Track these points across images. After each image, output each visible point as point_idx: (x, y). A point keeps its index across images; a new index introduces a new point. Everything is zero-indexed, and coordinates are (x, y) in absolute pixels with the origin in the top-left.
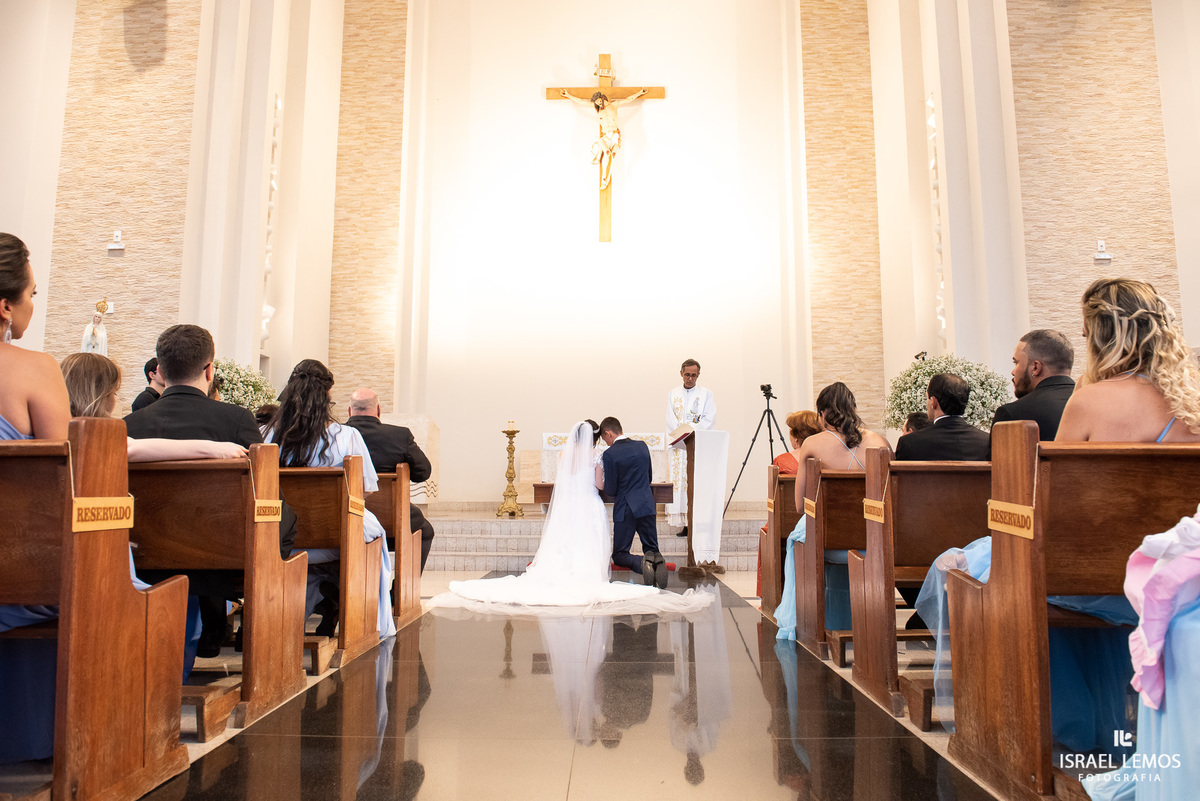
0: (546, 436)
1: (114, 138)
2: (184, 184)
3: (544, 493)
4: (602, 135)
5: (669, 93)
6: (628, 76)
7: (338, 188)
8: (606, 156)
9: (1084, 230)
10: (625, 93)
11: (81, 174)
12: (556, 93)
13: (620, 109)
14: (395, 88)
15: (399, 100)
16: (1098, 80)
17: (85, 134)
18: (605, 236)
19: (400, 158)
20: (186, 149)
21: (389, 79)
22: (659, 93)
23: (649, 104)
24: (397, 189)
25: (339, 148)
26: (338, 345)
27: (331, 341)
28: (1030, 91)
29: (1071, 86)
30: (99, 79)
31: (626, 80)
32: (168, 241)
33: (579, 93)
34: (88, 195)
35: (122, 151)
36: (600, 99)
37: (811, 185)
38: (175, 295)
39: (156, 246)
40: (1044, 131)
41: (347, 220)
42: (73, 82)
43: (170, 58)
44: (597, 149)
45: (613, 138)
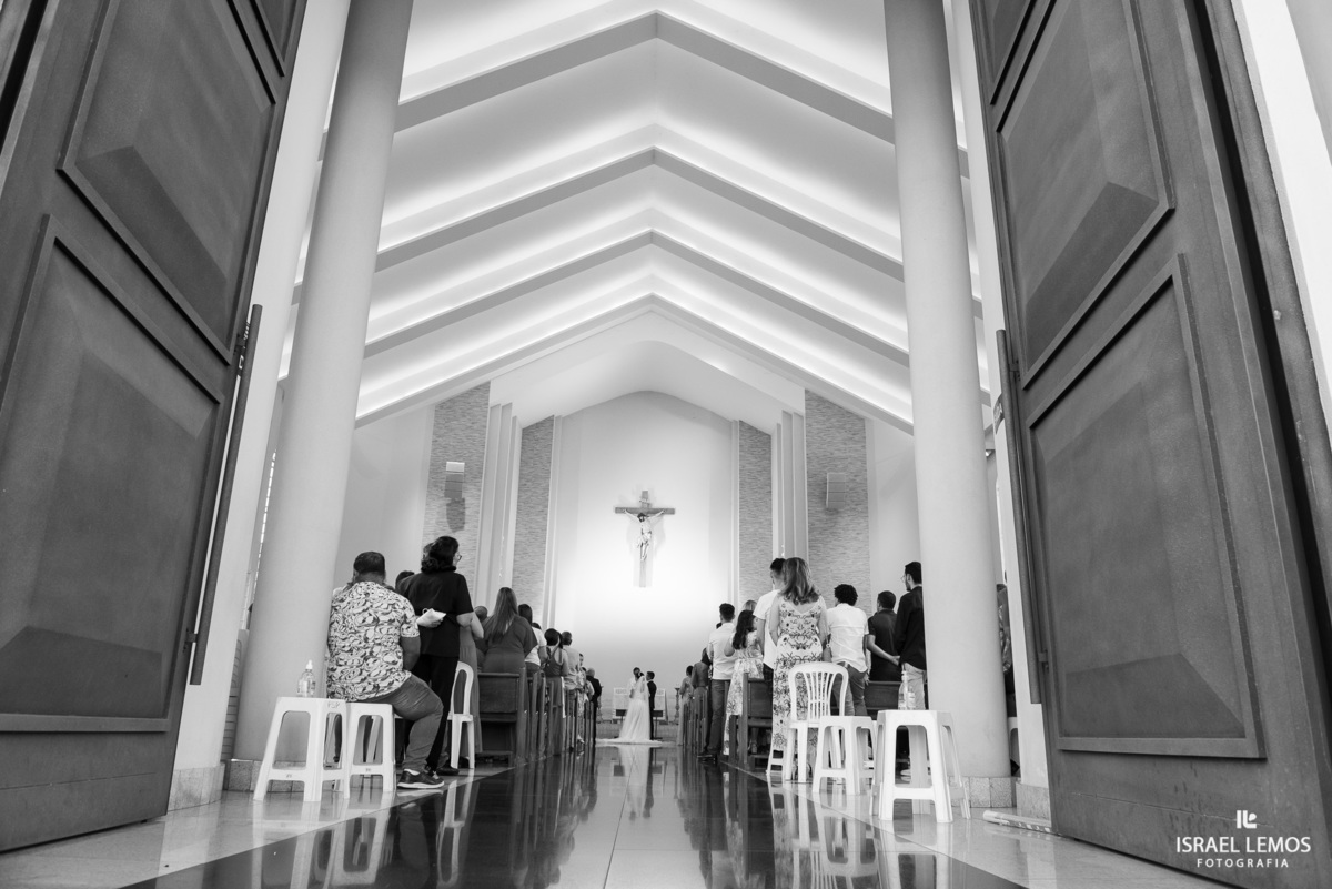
3: (622, 713)
4: (643, 533)
5: (677, 511)
6: (658, 502)
7: (515, 561)
8: (644, 546)
10: (655, 511)
12: (619, 510)
13: (653, 518)
14: (543, 513)
15: (545, 519)
16: (843, 547)
18: (642, 584)
19: (545, 548)
21: (541, 508)
22: (672, 512)
23: (667, 518)
24: (543, 563)
25: (516, 541)
28: (815, 551)
29: (832, 550)
31: (656, 505)
33: (631, 511)
36: (642, 516)
37: (741, 567)
42: (425, 534)
43: (466, 526)
44: (640, 541)
45: (648, 536)
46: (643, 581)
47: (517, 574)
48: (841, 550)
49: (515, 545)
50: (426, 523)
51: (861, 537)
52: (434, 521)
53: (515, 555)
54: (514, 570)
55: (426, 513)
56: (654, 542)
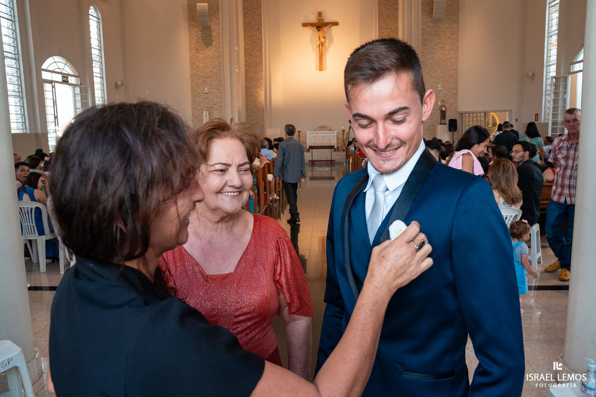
0: (308, 132)
1: (202, 65)
2: (221, 76)
4: (320, 39)
5: (339, 23)
6: (328, 18)
7: (245, 60)
8: (321, 46)
9: (436, 82)
11: (196, 74)
14: (259, 30)
15: (261, 33)
16: (442, 43)
17: (195, 64)
18: (321, 69)
19: (262, 51)
20: (220, 67)
21: (258, 27)
22: (337, 24)
23: (334, 28)
24: (262, 60)
25: (245, 48)
26: (248, 106)
27: (246, 105)
28: (425, 47)
29: (435, 45)
30: (197, 49)
31: (326, 20)
32: (218, 90)
34: (198, 79)
35: (205, 68)
36: (319, 27)
38: (222, 103)
39: (216, 91)
40: (428, 57)
41: (248, 70)
42: (190, 50)
43: (214, 43)
44: (318, 43)
45: (322, 40)
46: (321, 67)
47: (247, 68)
48: (441, 45)
49: (245, 51)
50: (190, 43)
51: (454, 37)
52: (194, 41)
53: (245, 56)
54: (245, 66)
55: (189, 37)
56: (327, 44)
